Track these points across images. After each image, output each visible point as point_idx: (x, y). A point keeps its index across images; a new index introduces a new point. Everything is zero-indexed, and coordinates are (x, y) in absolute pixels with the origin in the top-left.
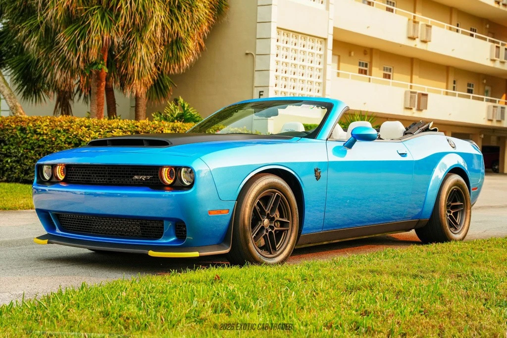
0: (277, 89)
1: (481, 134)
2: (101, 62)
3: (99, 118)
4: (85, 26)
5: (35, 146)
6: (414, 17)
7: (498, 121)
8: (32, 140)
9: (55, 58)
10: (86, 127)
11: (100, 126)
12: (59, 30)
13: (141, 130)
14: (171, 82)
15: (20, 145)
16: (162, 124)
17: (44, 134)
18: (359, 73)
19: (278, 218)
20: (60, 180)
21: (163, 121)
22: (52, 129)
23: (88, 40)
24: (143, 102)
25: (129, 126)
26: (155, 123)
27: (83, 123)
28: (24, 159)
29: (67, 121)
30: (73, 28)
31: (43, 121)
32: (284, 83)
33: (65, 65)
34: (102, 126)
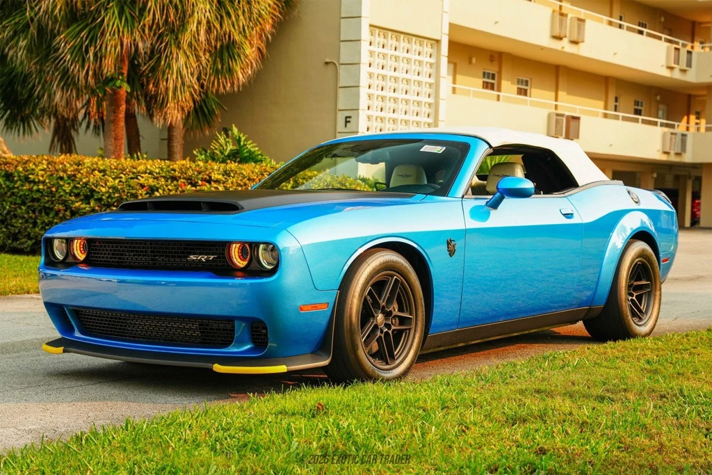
0: (370, 112)
1: (652, 173)
2: (120, 77)
3: (118, 157)
4: (95, 26)
5: (27, 199)
6: (561, 7)
7: (678, 154)
8: (22, 190)
9: (53, 72)
10: (100, 171)
11: (120, 169)
12: (59, 31)
13: (179, 175)
14: (218, 104)
15: (6, 198)
16: (209, 167)
17: (39, 182)
18: (483, 88)
19: (396, 312)
20: (79, 260)
21: (210, 161)
22: (52, 175)
23: (101, 46)
24: (179, 134)
25: (162, 169)
26: (198, 165)
27: (95, 166)
28: (11, 219)
29: (72, 163)
30: (79, 28)
31: (37, 163)
32: (380, 104)
33: (68, 80)
34: (123, 170)
